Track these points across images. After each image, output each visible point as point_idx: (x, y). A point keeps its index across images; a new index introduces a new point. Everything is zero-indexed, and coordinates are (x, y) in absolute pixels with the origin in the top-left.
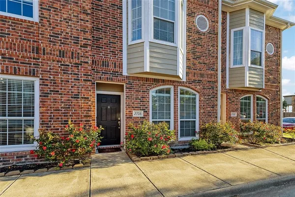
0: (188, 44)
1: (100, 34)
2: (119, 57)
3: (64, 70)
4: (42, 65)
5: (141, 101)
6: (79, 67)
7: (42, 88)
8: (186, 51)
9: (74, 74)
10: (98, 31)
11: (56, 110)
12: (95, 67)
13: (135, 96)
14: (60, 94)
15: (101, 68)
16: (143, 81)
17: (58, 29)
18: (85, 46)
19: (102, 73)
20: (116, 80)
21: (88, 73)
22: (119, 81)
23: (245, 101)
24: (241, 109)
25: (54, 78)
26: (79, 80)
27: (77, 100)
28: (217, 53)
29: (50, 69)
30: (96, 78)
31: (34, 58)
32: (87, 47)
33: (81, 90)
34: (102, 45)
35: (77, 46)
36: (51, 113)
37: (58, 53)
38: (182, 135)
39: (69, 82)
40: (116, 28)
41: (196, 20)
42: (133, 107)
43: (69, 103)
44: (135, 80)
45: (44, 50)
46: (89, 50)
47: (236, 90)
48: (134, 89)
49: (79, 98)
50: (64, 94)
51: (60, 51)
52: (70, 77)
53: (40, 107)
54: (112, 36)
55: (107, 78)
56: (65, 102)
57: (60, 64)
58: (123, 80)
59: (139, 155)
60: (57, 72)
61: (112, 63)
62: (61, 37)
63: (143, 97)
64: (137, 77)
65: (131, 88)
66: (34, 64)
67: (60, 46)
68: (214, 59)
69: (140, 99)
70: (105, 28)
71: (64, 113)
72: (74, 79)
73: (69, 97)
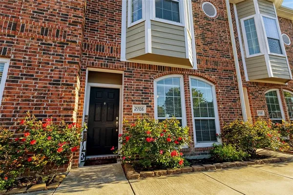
0: (195, 29)
1: (96, 16)
2: (117, 41)
3: (44, 50)
4: (17, 43)
5: (143, 93)
6: (64, 47)
7: (11, 71)
8: (194, 37)
9: (57, 55)
10: (94, 14)
11: (26, 100)
12: (86, 51)
13: (135, 86)
14: (34, 79)
15: (94, 53)
16: (145, 68)
17: (44, 5)
18: (75, 23)
19: (96, 58)
20: (112, 66)
21: (75, 54)
22: (115, 67)
23: (271, 97)
24: (268, 106)
25: (30, 58)
26: (62, 62)
27: (56, 88)
28: (230, 39)
29: (27, 48)
30: (88, 63)
31: (9, 35)
32: (77, 25)
33: (64, 75)
34: (98, 28)
35: (65, 23)
36: (18, 104)
37: (40, 30)
38: (199, 140)
39: (48, 64)
40: (115, 11)
41: (203, 7)
42: (132, 101)
43: (45, 91)
44: (135, 68)
45: (23, 26)
46: (78, 29)
47: (257, 84)
48: (135, 77)
49: (59, 84)
50: (40, 80)
51: (43, 29)
52: (51, 58)
53: (3, 96)
54: (109, 19)
55: (102, 64)
56: (39, 90)
57: (40, 42)
58: (120, 67)
59: (138, 168)
60: (35, 52)
61: (109, 47)
62: (46, 14)
63: (146, 88)
64: (138, 64)
65: (130, 77)
66: (7, 42)
67: (44, 22)
68: (227, 46)
69: (142, 90)
70: (103, 11)
71: (36, 104)
72: (56, 61)
73: (46, 84)
